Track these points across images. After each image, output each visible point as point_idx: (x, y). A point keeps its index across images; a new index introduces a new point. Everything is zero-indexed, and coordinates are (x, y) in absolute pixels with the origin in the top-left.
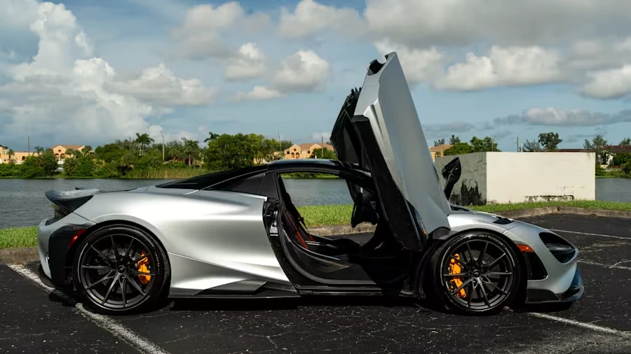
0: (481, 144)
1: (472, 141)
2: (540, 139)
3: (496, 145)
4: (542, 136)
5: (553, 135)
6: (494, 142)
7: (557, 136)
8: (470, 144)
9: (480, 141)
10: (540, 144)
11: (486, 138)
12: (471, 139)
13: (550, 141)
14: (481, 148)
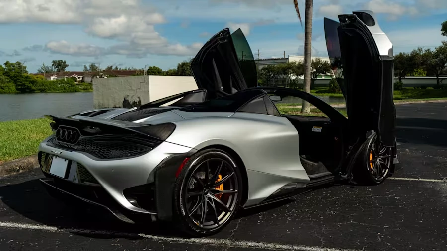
0: (14, 67)
1: (6, 64)
2: (53, 64)
3: (25, 68)
4: (54, 62)
5: (62, 61)
6: (24, 66)
7: (65, 62)
8: (4, 66)
9: (12, 64)
10: (53, 68)
11: (17, 62)
12: (5, 62)
13: (60, 65)
14: (13, 70)
